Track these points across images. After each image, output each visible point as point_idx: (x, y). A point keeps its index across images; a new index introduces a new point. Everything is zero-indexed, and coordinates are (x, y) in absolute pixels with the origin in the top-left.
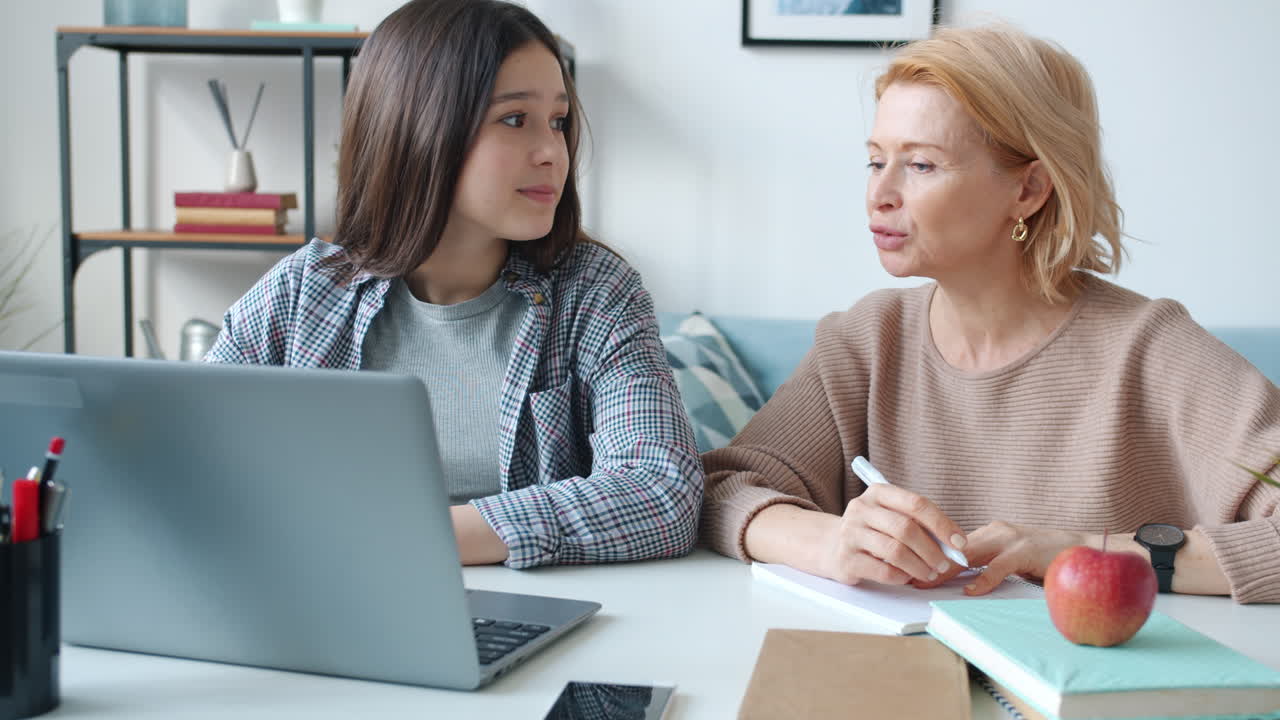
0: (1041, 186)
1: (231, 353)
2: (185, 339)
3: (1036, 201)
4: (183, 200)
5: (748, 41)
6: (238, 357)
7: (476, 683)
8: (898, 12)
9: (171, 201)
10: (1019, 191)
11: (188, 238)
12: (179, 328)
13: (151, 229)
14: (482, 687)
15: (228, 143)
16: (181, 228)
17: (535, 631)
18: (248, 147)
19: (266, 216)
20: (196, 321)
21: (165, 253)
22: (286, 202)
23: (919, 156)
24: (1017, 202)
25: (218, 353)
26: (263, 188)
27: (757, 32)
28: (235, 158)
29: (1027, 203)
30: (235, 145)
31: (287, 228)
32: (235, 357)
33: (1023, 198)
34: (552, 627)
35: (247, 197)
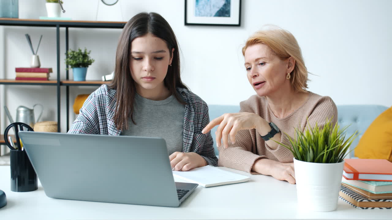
0: (292, 64)
1: (83, 118)
2: (18, 112)
3: (292, 68)
4: (18, 70)
5: (186, 24)
6: (85, 119)
7: (178, 205)
8: (229, 16)
9: (14, 70)
10: (287, 66)
11: (19, 81)
12: (16, 108)
13: (5, 79)
14: (180, 206)
15: (32, 53)
16: (17, 78)
17: (186, 191)
18: (38, 54)
19: (44, 75)
20: (21, 107)
21: (10, 86)
22: (50, 71)
23: (261, 61)
24: (287, 69)
25: (79, 119)
26: (43, 66)
27: (189, 21)
28: (34, 57)
29: (290, 69)
30: (34, 54)
31: (50, 78)
32: (84, 119)
33: (288, 68)
34: (189, 190)
35: (38, 69)
